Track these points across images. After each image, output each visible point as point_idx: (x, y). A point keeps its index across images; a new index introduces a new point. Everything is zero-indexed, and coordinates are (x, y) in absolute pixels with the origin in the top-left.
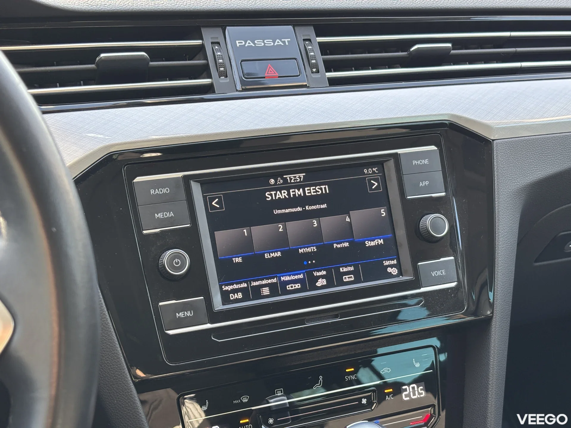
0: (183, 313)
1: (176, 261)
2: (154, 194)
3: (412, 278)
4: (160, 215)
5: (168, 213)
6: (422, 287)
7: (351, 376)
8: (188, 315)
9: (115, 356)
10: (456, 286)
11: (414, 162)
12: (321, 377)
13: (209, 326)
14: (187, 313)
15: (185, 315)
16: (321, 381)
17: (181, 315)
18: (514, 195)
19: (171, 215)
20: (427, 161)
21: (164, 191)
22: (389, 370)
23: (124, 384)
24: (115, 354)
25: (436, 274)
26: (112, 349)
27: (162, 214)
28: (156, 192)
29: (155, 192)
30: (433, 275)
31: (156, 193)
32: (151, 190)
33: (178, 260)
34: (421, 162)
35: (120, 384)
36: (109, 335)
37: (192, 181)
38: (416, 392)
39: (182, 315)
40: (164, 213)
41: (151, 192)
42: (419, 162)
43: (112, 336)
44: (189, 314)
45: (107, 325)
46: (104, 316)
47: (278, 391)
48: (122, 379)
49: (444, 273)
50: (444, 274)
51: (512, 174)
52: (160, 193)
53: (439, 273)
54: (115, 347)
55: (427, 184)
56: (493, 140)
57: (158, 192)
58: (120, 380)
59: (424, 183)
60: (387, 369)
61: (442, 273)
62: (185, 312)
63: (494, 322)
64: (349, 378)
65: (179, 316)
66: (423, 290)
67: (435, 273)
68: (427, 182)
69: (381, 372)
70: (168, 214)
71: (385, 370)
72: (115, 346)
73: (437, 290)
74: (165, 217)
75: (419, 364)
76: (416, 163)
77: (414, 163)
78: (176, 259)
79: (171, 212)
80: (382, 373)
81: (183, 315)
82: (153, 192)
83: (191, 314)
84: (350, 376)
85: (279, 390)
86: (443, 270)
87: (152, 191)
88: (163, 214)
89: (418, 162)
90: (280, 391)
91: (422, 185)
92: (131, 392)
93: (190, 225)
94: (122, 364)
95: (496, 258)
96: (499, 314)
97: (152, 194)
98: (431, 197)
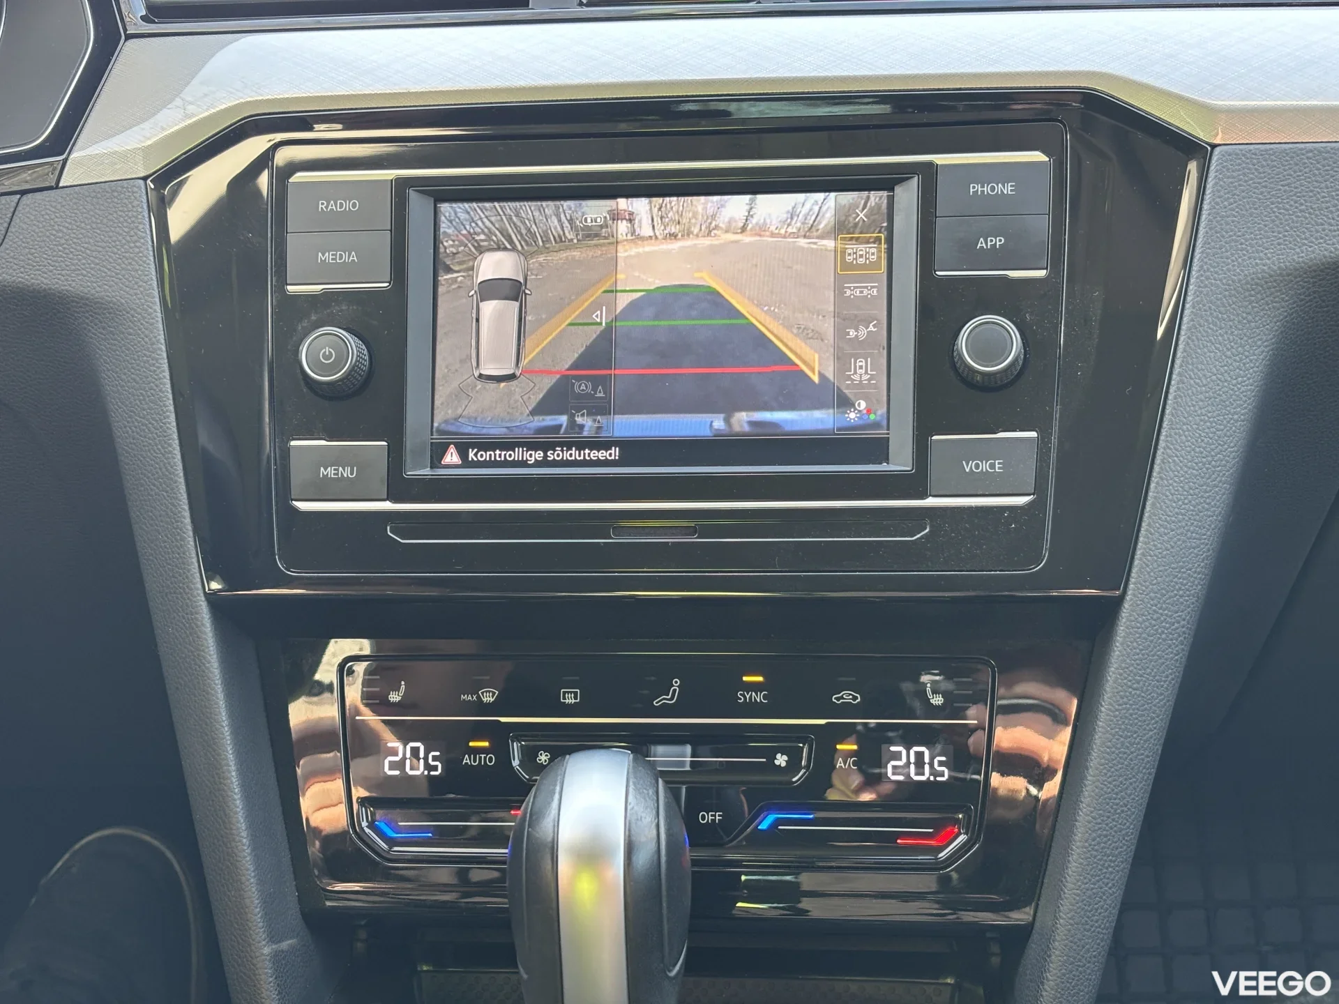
0: (335, 470)
1: (325, 352)
2: (325, 210)
3: (909, 469)
4: (328, 257)
5: (347, 253)
6: (930, 495)
7: (753, 693)
8: (345, 476)
9: (179, 534)
10: (1030, 504)
11: (974, 187)
12: (676, 683)
13: (387, 506)
14: (344, 471)
15: (337, 474)
16: (675, 690)
17: (330, 472)
18: (1248, 290)
19: (351, 258)
20: (1009, 188)
21: (348, 205)
22: (857, 698)
23: (187, 594)
24: (179, 531)
25: (977, 466)
26: (174, 519)
27: (332, 255)
28: (330, 207)
29: (327, 207)
30: (967, 470)
31: (329, 210)
32: (320, 202)
33: (331, 350)
34: (993, 189)
35: (181, 593)
36: (172, 489)
37: (413, 190)
38: (927, 767)
39: (333, 472)
40: (338, 253)
41: (320, 206)
42: (987, 189)
43: (178, 493)
44: (346, 472)
45: (172, 467)
46: (170, 449)
47: (568, 692)
48: (184, 584)
49: (999, 468)
50: (997, 470)
51: (1252, 235)
52: (338, 210)
53: (985, 466)
54: (179, 515)
55: (998, 243)
56: (1214, 146)
57: (334, 207)
58: (181, 585)
59: (991, 241)
60: (850, 694)
61: (993, 466)
62: (341, 469)
63: (1125, 611)
64: (748, 697)
65: (325, 473)
66: (931, 502)
67: (972, 464)
68: (1000, 241)
69: (835, 698)
70: (345, 257)
71: (844, 696)
72: (180, 512)
73: (973, 507)
74: (338, 261)
75: (941, 698)
76: (980, 189)
77: (971, 190)
78: (327, 348)
79: (353, 253)
80: (835, 701)
81: (334, 474)
82: (323, 206)
83: (352, 474)
84: (751, 694)
85: (571, 693)
86: (997, 462)
87: (323, 204)
88: (336, 255)
89: (985, 189)
90: (573, 695)
91: (984, 245)
92: (196, 614)
93: (388, 284)
94: (187, 553)
95: (1159, 447)
96: (1141, 594)
97: (320, 210)
98: (1005, 278)
